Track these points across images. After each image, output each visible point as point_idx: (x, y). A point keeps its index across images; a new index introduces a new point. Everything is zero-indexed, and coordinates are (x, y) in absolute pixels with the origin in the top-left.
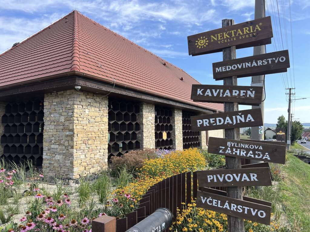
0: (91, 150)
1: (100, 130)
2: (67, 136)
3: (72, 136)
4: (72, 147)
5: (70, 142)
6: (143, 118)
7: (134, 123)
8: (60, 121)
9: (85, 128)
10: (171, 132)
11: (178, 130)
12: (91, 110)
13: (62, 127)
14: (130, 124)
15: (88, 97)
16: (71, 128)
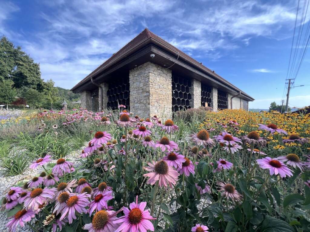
0: (161, 108)
1: (167, 94)
2: (145, 96)
3: (148, 96)
4: (149, 104)
5: (147, 100)
6: (193, 91)
7: (188, 94)
8: (140, 87)
9: (157, 91)
10: (210, 103)
11: (215, 103)
12: (160, 79)
13: (141, 91)
14: (185, 94)
15: (159, 68)
16: (147, 90)
